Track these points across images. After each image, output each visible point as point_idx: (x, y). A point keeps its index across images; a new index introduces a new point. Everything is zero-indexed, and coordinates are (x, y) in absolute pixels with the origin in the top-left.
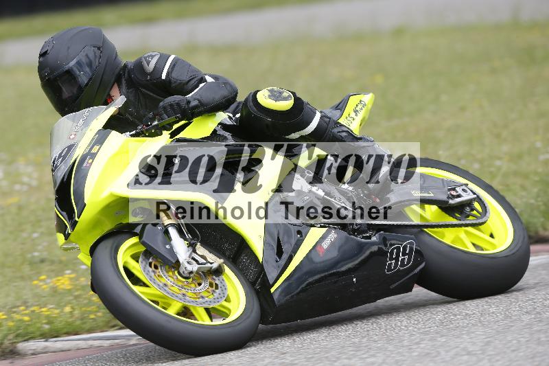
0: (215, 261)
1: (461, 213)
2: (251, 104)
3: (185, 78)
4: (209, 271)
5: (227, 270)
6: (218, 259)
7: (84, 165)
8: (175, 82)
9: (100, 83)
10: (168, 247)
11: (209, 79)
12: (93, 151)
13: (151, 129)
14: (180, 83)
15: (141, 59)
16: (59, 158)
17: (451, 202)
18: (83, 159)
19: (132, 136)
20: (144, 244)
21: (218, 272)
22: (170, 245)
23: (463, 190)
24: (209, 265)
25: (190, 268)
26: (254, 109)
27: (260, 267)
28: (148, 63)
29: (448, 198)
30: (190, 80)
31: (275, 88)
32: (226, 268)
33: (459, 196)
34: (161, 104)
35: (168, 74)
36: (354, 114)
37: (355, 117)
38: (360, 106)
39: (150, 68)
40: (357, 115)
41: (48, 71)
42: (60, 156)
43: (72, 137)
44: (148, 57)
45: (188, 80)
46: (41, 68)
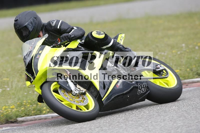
0: (84, 90)
1: (160, 74)
2: (90, 36)
3: (66, 28)
4: (81, 93)
7: (37, 57)
8: (63, 29)
9: (37, 30)
10: (68, 85)
11: (75, 28)
12: (39, 53)
13: (58, 45)
14: (65, 30)
15: (50, 21)
16: (26, 55)
18: (36, 55)
19: (52, 47)
20: (59, 84)
21: (84, 94)
23: (160, 66)
24: (81, 91)
25: (76, 92)
26: (91, 38)
27: (98, 92)
29: (156, 69)
31: (98, 31)
32: (87, 93)
33: (159, 68)
34: (61, 36)
35: (60, 27)
36: (120, 41)
37: (121, 42)
38: (122, 38)
39: (54, 24)
40: (121, 41)
41: (18, 26)
42: (27, 55)
43: (31, 48)
44: (53, 21)
45: (67, 28)
46: (15, 25)
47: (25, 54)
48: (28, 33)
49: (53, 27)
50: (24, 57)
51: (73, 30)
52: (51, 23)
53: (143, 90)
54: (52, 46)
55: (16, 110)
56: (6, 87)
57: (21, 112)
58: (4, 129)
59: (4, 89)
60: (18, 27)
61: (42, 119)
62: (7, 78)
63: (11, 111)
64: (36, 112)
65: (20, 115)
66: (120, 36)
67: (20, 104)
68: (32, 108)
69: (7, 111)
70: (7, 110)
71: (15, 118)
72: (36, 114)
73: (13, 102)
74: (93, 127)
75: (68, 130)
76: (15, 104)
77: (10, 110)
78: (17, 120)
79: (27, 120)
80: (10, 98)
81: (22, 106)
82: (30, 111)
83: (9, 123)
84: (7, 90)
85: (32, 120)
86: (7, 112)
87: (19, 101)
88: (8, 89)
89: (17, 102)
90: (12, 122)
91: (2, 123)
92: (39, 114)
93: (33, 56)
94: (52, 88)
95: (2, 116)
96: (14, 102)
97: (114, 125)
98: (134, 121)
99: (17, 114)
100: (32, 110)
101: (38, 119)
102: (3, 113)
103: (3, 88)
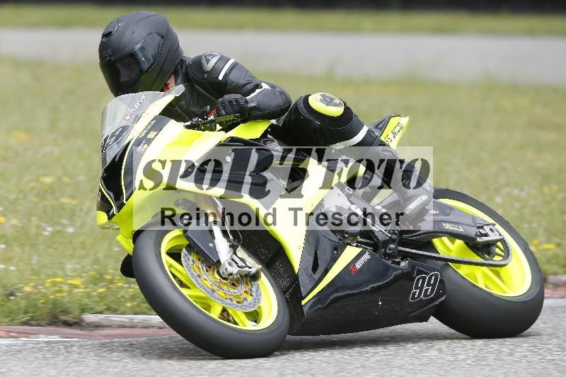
0: (253, 265)
4: (247, 275)
5: (263, 277)
6: (256, 265)
8: (232, 84)
9: (160, 71)
10: (211, 245)
11: (265, 86)
12: (149, 136)
13: (206, 123)
14: (236, 86)
15: (201, 56)
16: (111, 137)
17: (479, 240)
18: (138, 142)
19: (188, 127)
20: (188, 238)
21: (255, 277)
22: (214, 243)
23: (491, 229)
24: (247, 269)
25: (230, 270)
27: (295, 278)
28: (208, 61)
29: (477, 235)
30: (246, 84)
32: (262, 274)
33: (486, 235)
34: (220, 100)
35: (225, 75)
36: (391, 136)
37: (393, 139)
38: (398, 128)
39: (209, 66)
40: (395, 137)
41: (109, 51)
42: (113, 135)
43: (128, 118)
44: (210, 55)
45: (243, 83)
46: (103, 48)
47: (108, 131)
48: (134, 77)
49: (207, 72)
50: (105, 140)
51: (258, 91)
52: (204, 61)
53: (427, 290)
54: (189, 123)
55: (82, 290)
56: (65, 221)
57: (97, 299)
58: (42, 338)
59: (59, 228)
60: (110, 56)
61: (153, 327)
62: (72, 197)
63: (70, 292)
64: (138, 305)
65: (92, 306)
66: (393, 122)
67: (98, 276)
68: (128, 292)
69: (57, 291)
70: (57, 289)
71: (76, 313)
72: (138, 310)
73: (78, 266)
74: (292, 369)
75: (219, 367)
76: (84, 275)
77: (66, 288)
78: (82, 321)
79: (109, 324)
80: (72, 256)
81: (101, 282)
82: (122, 300)
83: (58, 326)
84: (67, 232)
85: (125, 327)
86: (58, 295)
87: (96, 267)
88: (70, 230)
89: (90, 270)
90: (67, 324)
91: (39, 322)
92: (146, 310)
93: (129, 143)
94: (166, 244)
95: (43, 303)
96: (83, 267)
97: (349, 373)
98: (407, 371)
99: (84, 303)
100: (127, 297)
101: (140, 325)
102: (45, 294)
103: (57, 223)
